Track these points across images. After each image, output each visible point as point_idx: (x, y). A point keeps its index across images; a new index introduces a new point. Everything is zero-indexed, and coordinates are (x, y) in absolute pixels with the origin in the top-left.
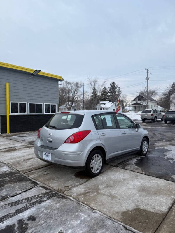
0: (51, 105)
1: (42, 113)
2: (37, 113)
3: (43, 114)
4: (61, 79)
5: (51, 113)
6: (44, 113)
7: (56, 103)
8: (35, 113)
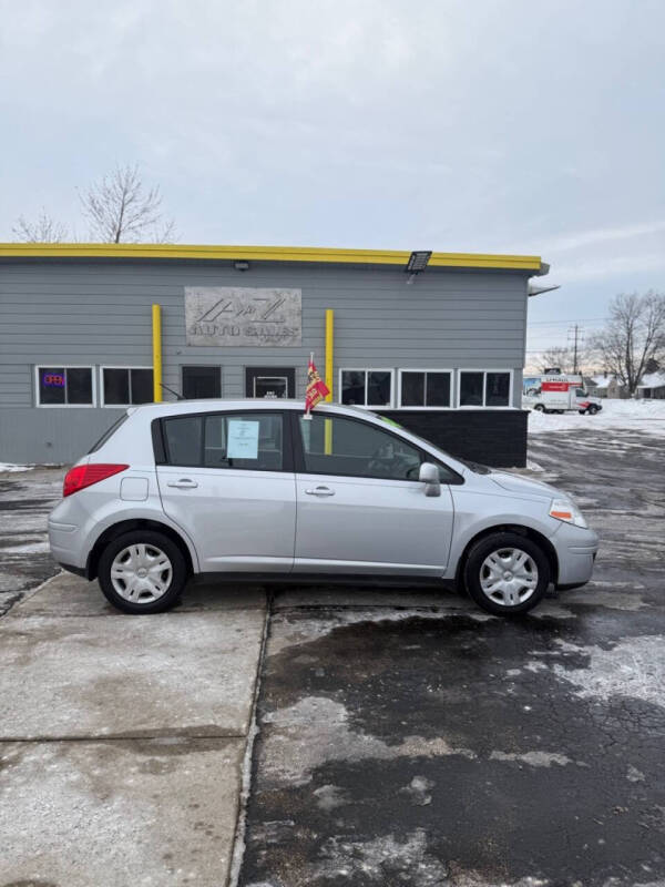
0: (489, 375)
1: (447, 404)
2: (429, 404)
3: (451, 408)
4: (537, 267)
5: (487, 405)
6: (455, 406)
7: (511, 367)
8: (422, 404)
